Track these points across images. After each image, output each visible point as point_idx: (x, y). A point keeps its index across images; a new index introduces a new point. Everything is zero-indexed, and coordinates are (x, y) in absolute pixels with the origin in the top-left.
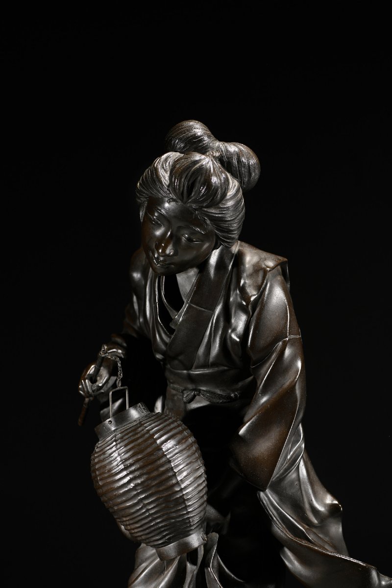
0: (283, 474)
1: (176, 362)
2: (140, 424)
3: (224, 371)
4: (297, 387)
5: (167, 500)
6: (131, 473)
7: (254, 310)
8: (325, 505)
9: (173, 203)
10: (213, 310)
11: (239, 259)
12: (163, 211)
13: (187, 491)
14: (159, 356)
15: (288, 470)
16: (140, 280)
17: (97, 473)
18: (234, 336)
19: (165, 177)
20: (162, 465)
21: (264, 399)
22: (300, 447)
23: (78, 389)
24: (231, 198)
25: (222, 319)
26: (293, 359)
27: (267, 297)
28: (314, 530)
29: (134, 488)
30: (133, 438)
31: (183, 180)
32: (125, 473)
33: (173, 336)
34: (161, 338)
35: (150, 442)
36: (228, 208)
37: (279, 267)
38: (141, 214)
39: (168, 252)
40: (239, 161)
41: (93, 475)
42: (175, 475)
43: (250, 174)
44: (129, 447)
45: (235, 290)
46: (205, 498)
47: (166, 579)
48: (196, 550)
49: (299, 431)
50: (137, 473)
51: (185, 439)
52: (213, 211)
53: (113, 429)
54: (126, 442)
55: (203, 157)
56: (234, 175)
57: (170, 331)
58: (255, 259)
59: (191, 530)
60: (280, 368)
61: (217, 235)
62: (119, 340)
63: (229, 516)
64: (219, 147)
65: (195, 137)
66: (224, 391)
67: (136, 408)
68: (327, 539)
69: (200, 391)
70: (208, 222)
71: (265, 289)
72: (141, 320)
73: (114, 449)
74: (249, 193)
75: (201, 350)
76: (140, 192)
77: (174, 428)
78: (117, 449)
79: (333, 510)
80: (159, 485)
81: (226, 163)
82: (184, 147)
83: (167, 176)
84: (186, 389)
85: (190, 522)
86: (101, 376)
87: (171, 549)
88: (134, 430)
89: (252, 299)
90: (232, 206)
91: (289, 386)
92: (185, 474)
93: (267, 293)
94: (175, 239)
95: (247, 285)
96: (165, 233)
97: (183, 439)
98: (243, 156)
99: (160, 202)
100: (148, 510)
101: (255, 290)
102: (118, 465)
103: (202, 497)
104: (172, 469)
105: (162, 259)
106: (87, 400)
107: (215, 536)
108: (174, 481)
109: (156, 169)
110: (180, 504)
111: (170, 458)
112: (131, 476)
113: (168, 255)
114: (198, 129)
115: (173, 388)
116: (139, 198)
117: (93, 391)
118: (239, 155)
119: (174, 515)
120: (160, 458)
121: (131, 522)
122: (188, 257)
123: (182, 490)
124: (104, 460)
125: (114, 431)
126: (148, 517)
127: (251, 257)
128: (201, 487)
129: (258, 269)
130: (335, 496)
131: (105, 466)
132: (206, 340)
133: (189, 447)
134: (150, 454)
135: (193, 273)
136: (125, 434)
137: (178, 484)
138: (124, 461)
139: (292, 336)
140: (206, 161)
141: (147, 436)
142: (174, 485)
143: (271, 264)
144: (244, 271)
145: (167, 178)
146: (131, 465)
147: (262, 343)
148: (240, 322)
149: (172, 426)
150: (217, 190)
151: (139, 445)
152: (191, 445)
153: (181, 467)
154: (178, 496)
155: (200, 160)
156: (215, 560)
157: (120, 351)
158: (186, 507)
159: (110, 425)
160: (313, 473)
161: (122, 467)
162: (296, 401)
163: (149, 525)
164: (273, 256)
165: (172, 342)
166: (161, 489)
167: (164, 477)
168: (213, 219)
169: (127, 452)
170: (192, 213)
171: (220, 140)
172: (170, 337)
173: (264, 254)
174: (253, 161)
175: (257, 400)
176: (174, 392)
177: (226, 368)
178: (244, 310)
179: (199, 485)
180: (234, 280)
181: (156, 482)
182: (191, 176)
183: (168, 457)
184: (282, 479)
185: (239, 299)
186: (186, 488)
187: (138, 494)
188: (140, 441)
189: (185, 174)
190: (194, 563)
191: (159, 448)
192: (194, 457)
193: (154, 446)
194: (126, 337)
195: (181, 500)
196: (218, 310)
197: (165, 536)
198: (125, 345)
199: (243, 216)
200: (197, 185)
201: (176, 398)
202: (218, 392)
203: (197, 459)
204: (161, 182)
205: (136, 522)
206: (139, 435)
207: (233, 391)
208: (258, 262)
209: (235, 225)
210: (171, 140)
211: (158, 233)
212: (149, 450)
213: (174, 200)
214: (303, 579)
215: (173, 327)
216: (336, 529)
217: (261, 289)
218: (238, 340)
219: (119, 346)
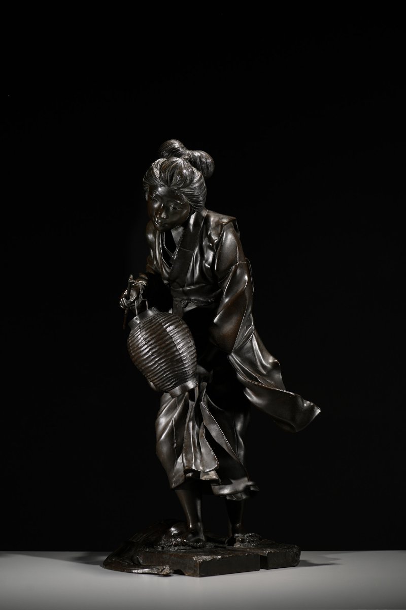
0: (242, 345)
1: (175, 284)
2: (154, 318)
3: (203, 287)
4: (246, 292)
5: (172, 360)
6: (150, 345)
7: (217, 249)
8: (270, 363)
9: (162, 188)
10: (194, 250)
11: (207, 219)
12: (158, 193)
13: (184, 355)
14: (166, 282)
15: (245, 342)
16: (152, 238)
17: (131, 348)
18: (207, 265)
19: (157, 172)
20: (167, 340)
21: (227, 300)
22: (252, 329)
23: (120, 305)
24: (196, 182)
25: (199, 255)
26: (242, 276)
27: (225, 241)
28: (264, 377)
29: (152, 355)
30: (149, 326)
31: (167, 173)
32: (146, 346)
33: (171, 268)
34: (165, 271)
35: (159, 327)
36: (195, 188)
37: (231, 223)
38: (146, 196)
39: (162, 216)
40: (201, 161)
41: (129, 350)
42: (175, 346)
43: (208, 168)
44: (147, 331)
45: (205, 237)
46: (195, 359)
47: (178, 411)
48: (193, 389)
49: (250, 319)
50: (153, 346)
51: (181, 325)
52: (187, 190)
53: (138, 322)
54: (146, 328)
55: (178, 159)
56: (198, 169)
57: (170, 265)
58: (217, 219)
59: (188, 378)
60: (236, 281)
61: (190, 204)
62: (143, 276)
63: (212, 372)
64: (188, 153)
65: (174, 148)
66: (204, 298)
67: (151, 310)
68: (272, 383)
69: (190, 300)
70: (184, 197)
71: (223, 235)
72: (155, 263)
73: (139, 333)
74: (209, 180)
75: (189, 275)
76: (145, 183)
77: (174, 319)
78: (141, 333)
79: (274, 365)
80: (166, 352)
81: (193, 162)
82: (168, 155)
83: (158, 172)
84: (183, 300)
85: (186, 373)
86: (132, 296)
87: (177, 390)
88: (150, 322)
89: (215, 242)
90: (198, 187)
91: (241, 290)
92: (181, 345)
93: (224, 237)
94: (166, 209)
95: (212, 234)
96: (160, 205)
97: (179, 325)
98: (203, 157)
99: (156, 187)
100: (161, 367)
101: (217, 236)
102: (141, 342)
103: (193, 359)
104: (173, 342)
105: (160, 221)
106: (126, 311)
107: (205, 384)
108: (175, 349)
109: (152, 169)
110: (180, 363)
111: (173, 335)
112: (150, 348)
113: (163, 218)
114: (177, 144)
115: (176, 301)
116: (145, 187)
117: (128, 305)
118: (200, 158)
119: (177, 369)
120: (165, 336)
121: (152, 375)
122: (175, 219)
123: (180, 354)
124: (134, 340)
125: (139, 323)
126: (161, 371)
127: (214, 218)
128: (192, 353)
129: (219, 224)
130: (275, 357)
131: (135, 344)
132: (191, 268)
133: (183, 330)
134: (160, 334)
135: (181, 229)
136: (145, 324)
137: (177, 350)
138: (145, 339)
139: (241, 262)
140: (180, 161)
141: (158, 324)
142: (175, 351)
143: (225, 221)
144: (210, 226)
145: (158, 173)
146: (149, 341)
147: (223, 267)
148: (210, 255)
149: (173, 318)
150: (186, 177)
151: (153, 329)
152: (184, 329)
153: (178, 341)
154: (178, 358)
155: (176, 161)
156: (205, 398)
157: (143, 282)
158: (183, 365)
159: (137, 320)
160: (262, 345)
161: (144, 343)
162: (246, 300)
163: (163, 376)
164: (227, 217)
165: (172, 271)
166: (167, 354)
167: (169, 347)
168: (186, 195)
169: (146, 334)
170: (174, 192)
171: (189, 150)
172: (170, 269)
173: (222, 216)
174: (209, 161)
175: (223, 301)
176: (177, 303)
177: (204, 284)
178: (211, 248)
179: (190, 352)
180: (204, 232)
181: (165, 350)
182: (171, 171)
183: (170, 335)
184: (241, 348)
185: (208, 243)
186: (182, 353)
187: (155, 358)
188: (154, 327)
189: (168, 170)
190: (193, 400)
191: (165, 330)
192: (186, 335)
193: (162, 329)
194: (148, 274)
195: (180, 361)
196: (197, 250)
197: (173, 382)
198: (147, 278)
199: (205, 193)
200: (175, 175)
201: (177, 306)
202: (201, 299)
203: (188, 337)
204: (155, 176)
205: (156, 375)
206: (153, 324)
207: (210, 298)
208: (218, 221)
209: (201, 198)
210: (161, 152)
211: (156, 206)
212: (159, 332)
213: (163, 186)
214: (258, 406)
215: (171, 263)
216: (279, 376)
217: (220, 236)
218: (209, 267)
219: (143, 279)
